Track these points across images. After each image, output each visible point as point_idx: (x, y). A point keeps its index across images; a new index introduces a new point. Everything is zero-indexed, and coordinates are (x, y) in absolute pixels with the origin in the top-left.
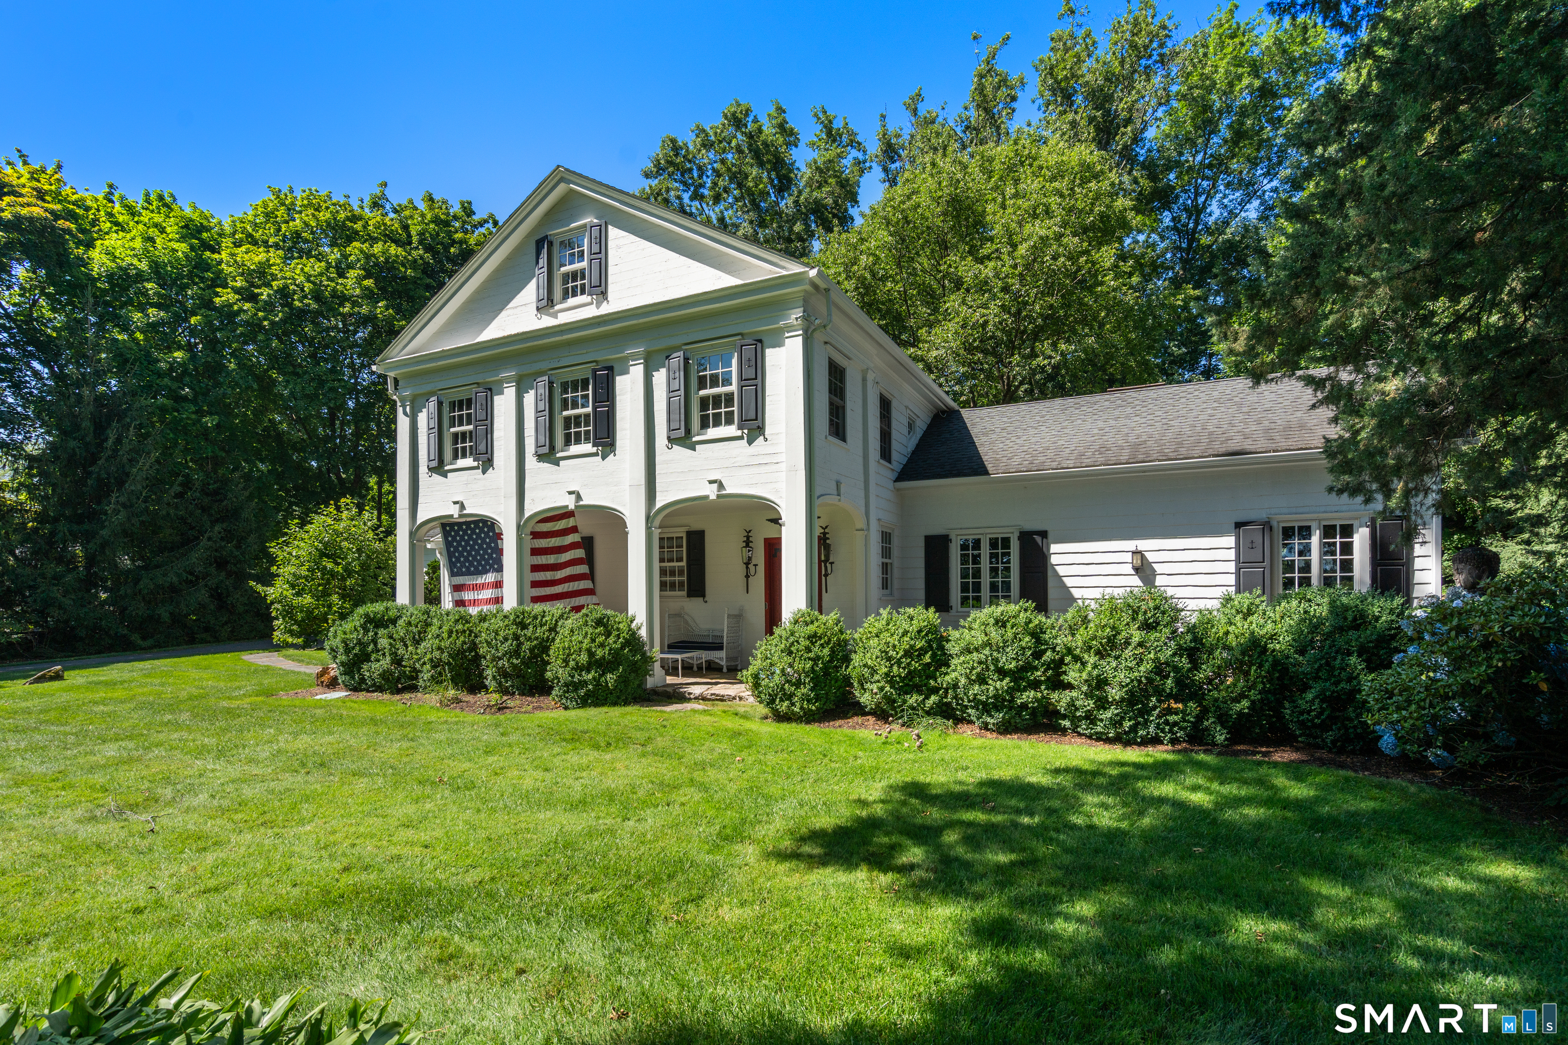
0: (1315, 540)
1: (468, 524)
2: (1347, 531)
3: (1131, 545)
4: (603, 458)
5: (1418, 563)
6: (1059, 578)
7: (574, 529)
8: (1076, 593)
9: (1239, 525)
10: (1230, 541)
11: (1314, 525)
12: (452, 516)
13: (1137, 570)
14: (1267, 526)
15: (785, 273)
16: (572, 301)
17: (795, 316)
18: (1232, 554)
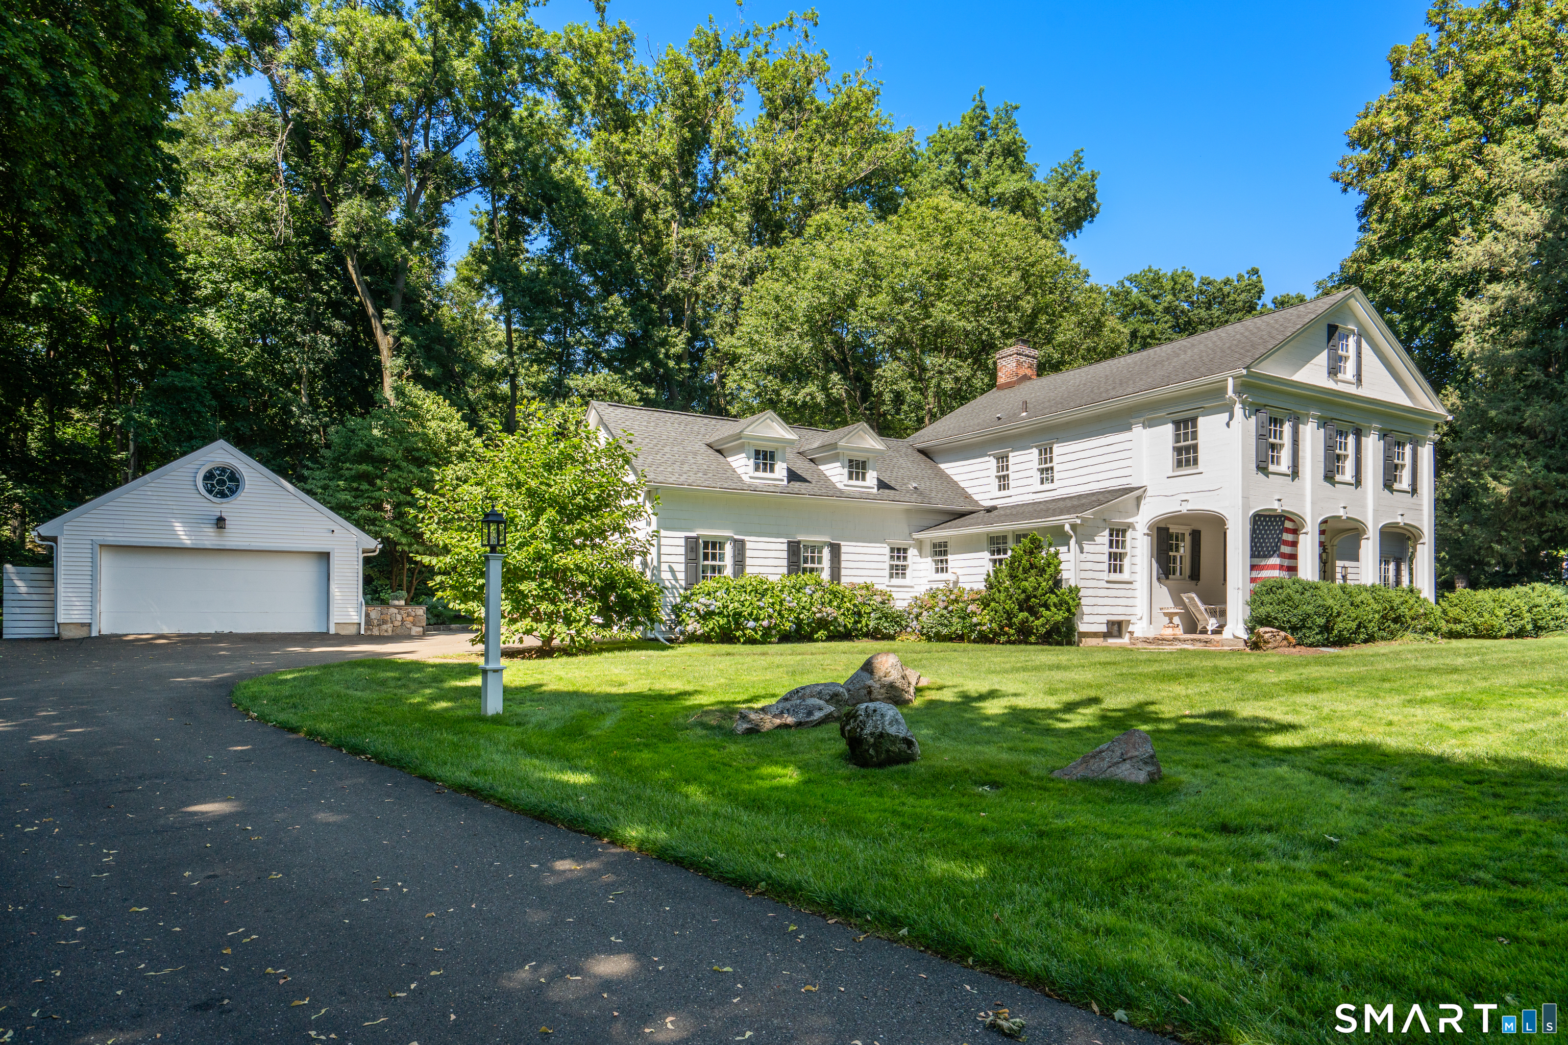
4: (1356, 488)
12: (1275, 510)
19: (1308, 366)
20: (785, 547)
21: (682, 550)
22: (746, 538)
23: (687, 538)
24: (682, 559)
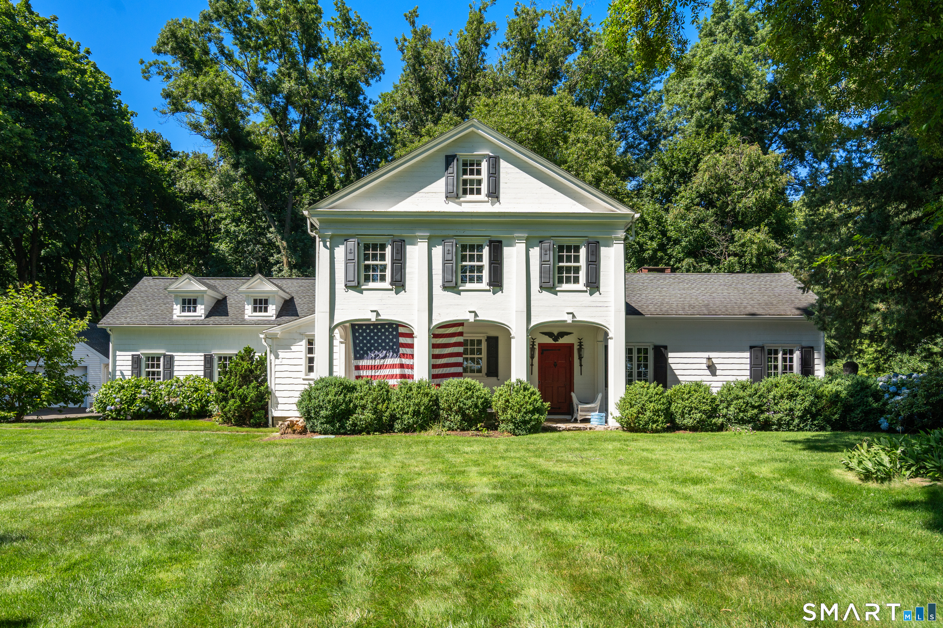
0: (780, 356)
1: (383, 325)
2: (791, 352)
3: (706, 355)
4: (494, 293)
5: (816, 367)
6: (672, 370)
7: (461, 334)
8: (680, 378)
9: (751, 347)
10: (747, 355)
11: (780, 349)
12: (370, 320)
13: (709, 367)
14: (762, 348)
15: (619, 212)
16: (469, 197)
17: (621, 234)
18: (748, 361)
19: (417, 195)
20: (203, 358)
21: (130, 363)
22: (174, 354)
23: (133, 355)
24: (130, 368)
